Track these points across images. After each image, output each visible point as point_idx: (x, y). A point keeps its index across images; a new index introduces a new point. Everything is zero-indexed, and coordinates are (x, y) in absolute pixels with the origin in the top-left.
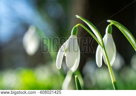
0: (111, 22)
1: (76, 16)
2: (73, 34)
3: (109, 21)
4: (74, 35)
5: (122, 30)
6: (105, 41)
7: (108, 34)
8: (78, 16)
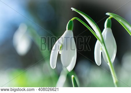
0: (110, 15)
1: (72, 8)
2: (68, 29)
3: (108, 14)
4: (70, 30)
5: (123, 24)
6: (104, 36)
7: (108, 28)
8: (73, 9)
